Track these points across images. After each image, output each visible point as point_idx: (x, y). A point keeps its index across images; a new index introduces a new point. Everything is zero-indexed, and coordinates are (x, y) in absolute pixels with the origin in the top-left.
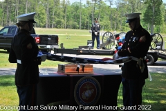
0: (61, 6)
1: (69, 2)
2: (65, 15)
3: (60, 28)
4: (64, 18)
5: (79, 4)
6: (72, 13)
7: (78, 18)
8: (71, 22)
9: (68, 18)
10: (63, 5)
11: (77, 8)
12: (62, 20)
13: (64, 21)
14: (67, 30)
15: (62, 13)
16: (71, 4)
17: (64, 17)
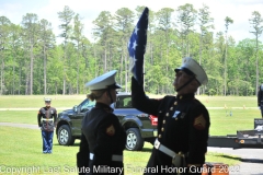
0: (216, 49)
1: (231, 40)
2: (225, 66)
3: (214, 94)
4: (222, 75)
5: (253, 44)
6: (239, 62)
7: (252, 72)
8: (238, 82)
9: (231, 73)
10: (220, 46)
11: (249, 51)
12: (219, 78)
13: (222, 80)
14: (230, 98)
15: (217, 64)
16: (237, 43)
17: (222, 71)
